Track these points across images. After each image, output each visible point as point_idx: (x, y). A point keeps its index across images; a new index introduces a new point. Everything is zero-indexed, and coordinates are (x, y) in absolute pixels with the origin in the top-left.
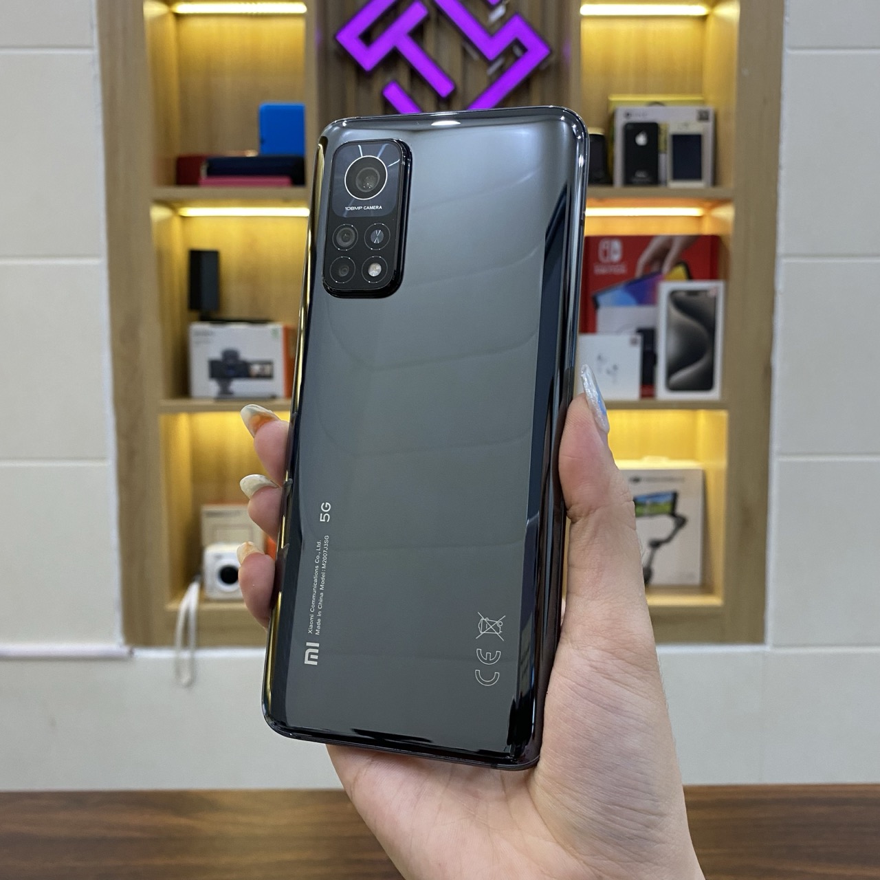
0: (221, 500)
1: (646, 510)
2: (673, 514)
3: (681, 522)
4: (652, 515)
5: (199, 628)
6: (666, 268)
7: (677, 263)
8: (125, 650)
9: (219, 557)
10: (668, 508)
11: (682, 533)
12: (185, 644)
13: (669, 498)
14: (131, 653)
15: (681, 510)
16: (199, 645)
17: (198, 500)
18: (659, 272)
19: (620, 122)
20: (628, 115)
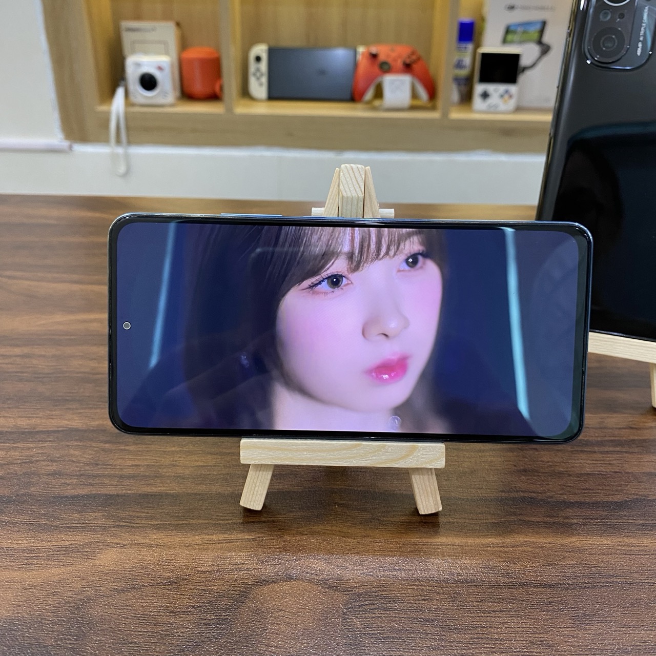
0: (138, 17)
1: (515, 37)
2: (540, 42)
3: (545, 49)
4: (521, 42)
5: (128, 128)
8: (65, 144)
9: (138, 65)
10: (536, 36)
11: (546, 59)
12: (118, 141)
13: (538, 27)
14: (71, 147)
15: (546, 39)
16: (130, 143)
17: (117, 17)
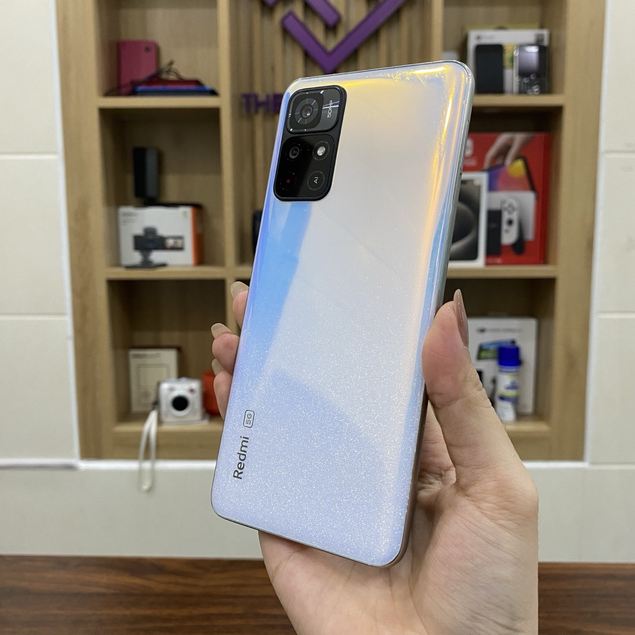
1: (489, 355)
6: (508, 161)
7: (517, 157)
18: (503, 165)
19: (472, 44)
20: (479, 38)
